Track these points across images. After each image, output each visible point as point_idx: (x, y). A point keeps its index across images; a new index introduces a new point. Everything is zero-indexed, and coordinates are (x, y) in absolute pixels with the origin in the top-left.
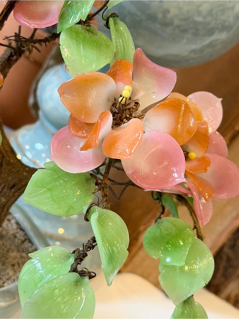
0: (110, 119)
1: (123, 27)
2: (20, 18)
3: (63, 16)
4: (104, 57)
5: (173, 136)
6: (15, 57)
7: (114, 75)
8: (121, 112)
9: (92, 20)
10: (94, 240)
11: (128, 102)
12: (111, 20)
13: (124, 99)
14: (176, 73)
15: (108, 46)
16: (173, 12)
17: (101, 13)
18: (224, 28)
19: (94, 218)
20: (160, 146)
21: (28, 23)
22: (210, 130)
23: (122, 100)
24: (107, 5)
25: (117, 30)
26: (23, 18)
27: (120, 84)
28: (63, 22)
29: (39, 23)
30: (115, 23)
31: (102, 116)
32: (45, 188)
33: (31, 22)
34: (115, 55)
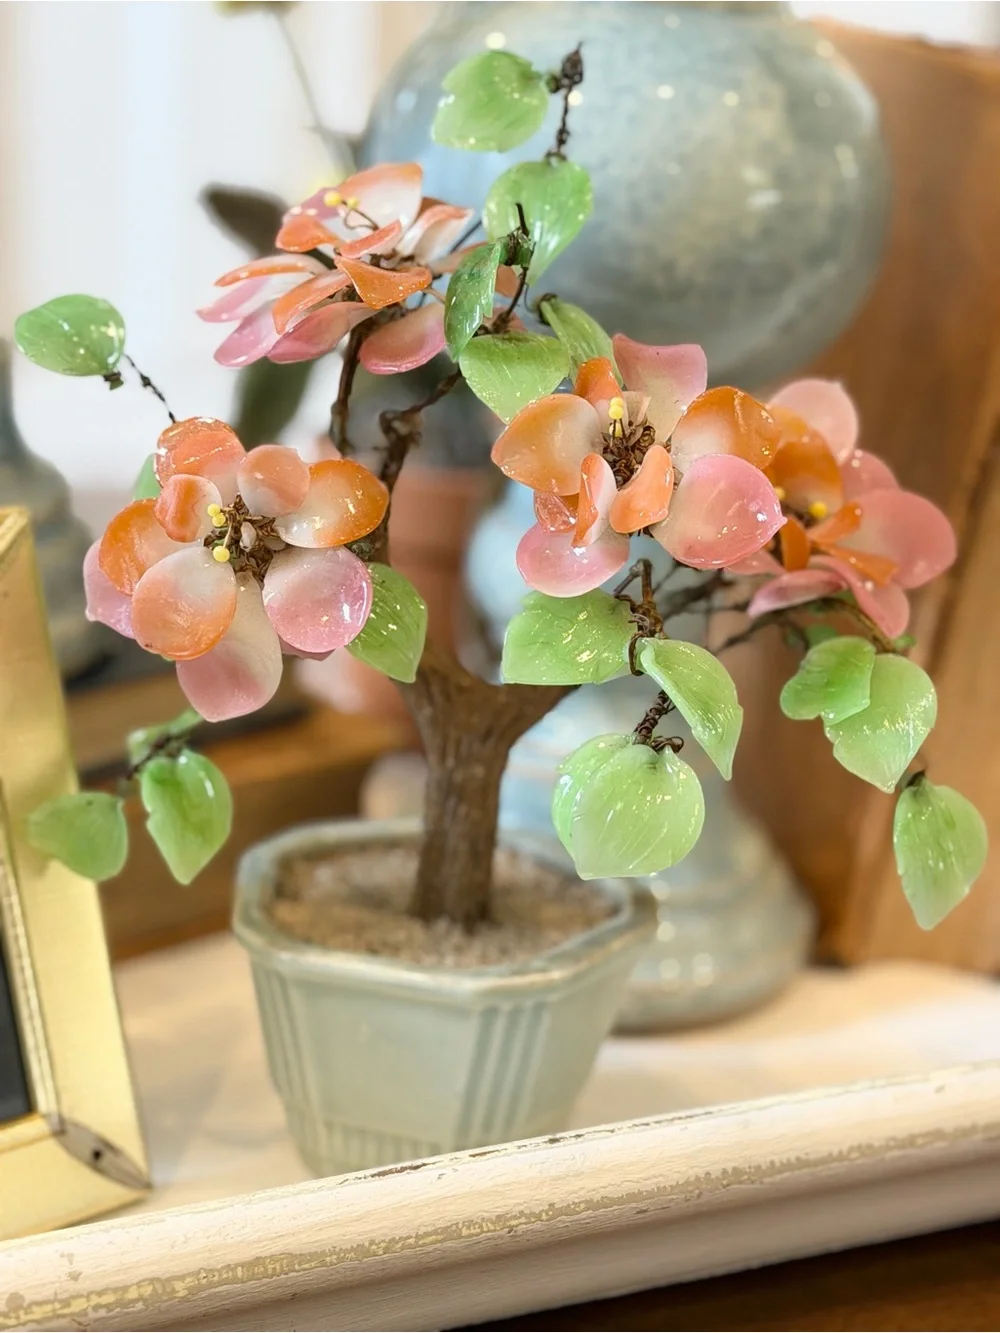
0: (606, 473)
1: (574, 313)
2: (376, 365)
3: (450, 330)
4: (553, 369)
5: (736, 455)
6: (393, 467)
7: (583, 392)
8: (624, 454)
9: (509, 321)
10: (664, 697)
11: (627, 432)
12: (546, 307)
13: (618, 426)
14: (699, 347)
15: (555, 352)
16: (685, 263)
17: (521, 300)
18: (817, 256)
19: (646, 660)
20: (722, 485)
21: (395, 366)
22: (842, 455)
23: (614, 430)
24: (527, 281)
25: (565, 321)
26: (382, 363)
27: (602, 403)
28: (455, 338)
29: (414, 359)
30: (556, 309)
31: (586, 467)
32: (535, 643)
33: (399, 364)
34: (575, 361)
